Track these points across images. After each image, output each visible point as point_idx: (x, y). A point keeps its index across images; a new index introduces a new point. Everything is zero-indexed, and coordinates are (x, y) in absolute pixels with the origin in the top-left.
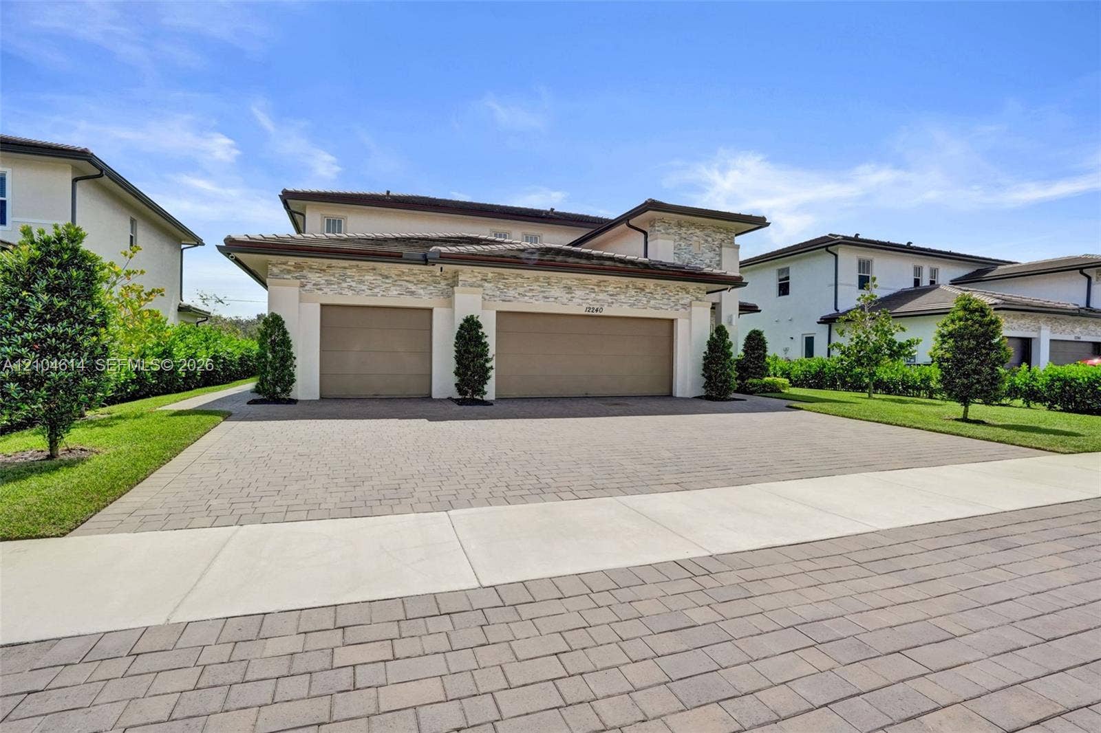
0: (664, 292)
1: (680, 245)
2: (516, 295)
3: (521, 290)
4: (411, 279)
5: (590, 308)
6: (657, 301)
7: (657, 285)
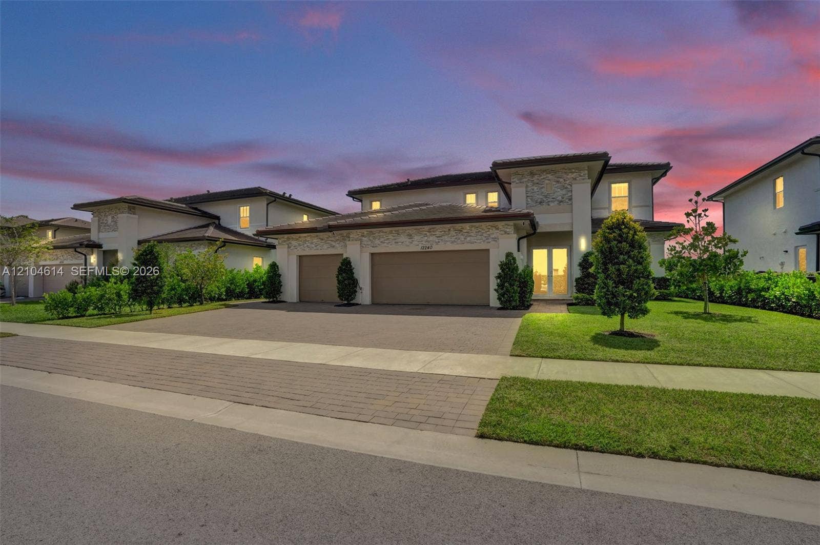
0: (477, 231)
1: (533, 189)
2: (379, 243)
3: (382, 240)
4: (333, 239)
5: (424, 247)
6: (472, 238)
7: (472, 226)
